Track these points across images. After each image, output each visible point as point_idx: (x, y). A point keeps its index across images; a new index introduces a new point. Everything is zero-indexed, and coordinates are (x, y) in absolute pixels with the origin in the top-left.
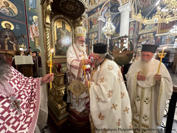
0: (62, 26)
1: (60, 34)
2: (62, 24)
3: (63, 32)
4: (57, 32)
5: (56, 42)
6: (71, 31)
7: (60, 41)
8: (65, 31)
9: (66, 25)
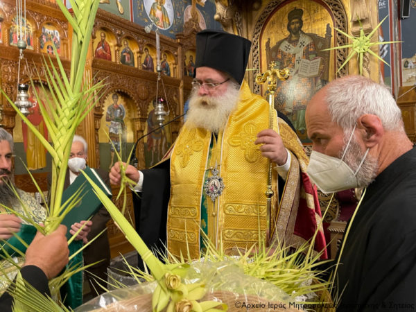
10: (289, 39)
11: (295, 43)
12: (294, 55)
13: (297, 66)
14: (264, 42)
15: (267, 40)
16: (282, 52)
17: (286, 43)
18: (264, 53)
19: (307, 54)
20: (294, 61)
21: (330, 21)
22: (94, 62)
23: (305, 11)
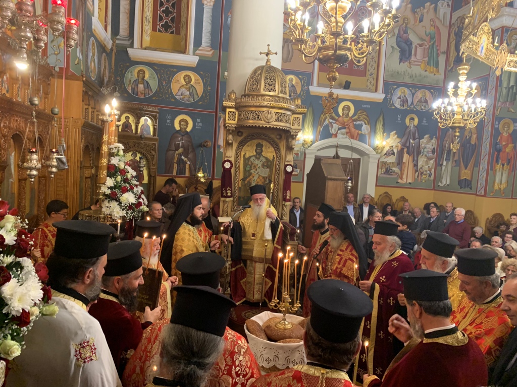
0: (256, 151)
1: (251, 167)
2: (255, 148)
3: (257, 162)
4: (245, 165)
5: (240, 182)
6: (273, 157)
7: (248, 180)
8: (262, 160)
9: (263, 149)
10: (255, 156)
11: (258, 159)
12: (257, 165)
13: (258, 170)
14: (243, 154)
15: (244, 153)
16: (252, 162)
17: (254, 158)
18: (242, 159)
19: (263, 166)
20: (257, 167)
21: (274, 154)
23: (264, 146)
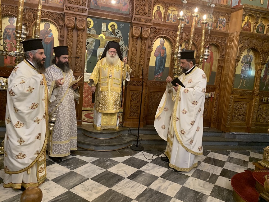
22: (241, 33)
